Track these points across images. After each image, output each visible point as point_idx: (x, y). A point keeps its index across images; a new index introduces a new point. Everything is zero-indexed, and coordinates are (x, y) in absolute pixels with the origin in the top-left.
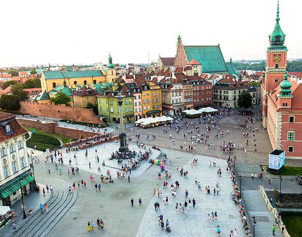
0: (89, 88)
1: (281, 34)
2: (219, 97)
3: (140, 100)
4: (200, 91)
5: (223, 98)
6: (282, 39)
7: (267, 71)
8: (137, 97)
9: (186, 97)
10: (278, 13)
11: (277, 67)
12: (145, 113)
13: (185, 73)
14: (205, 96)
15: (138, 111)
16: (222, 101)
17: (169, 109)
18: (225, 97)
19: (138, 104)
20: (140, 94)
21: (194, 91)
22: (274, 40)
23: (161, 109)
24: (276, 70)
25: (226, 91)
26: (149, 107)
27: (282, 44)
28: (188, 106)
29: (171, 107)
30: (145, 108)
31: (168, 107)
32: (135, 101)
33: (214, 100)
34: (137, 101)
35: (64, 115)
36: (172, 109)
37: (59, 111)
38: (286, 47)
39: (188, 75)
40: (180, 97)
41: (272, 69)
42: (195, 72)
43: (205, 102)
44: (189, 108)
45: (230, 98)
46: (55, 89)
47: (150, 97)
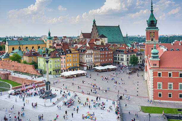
0: (34, 51)
1: (155, 20)
2: (117, 59)
3: (65, 60)
4: (105, 55)
5: (120, 59)
6: (155, 23)
8: (63, 58)
9: (95, 59)
10: (152, 7)
11: (152, 40)
12: (67, 68)
13: (95, 43)
14: (108, 58)
15: (63, 67)
16: (120, 61)
18: (121, 59)
19: (63, 62)
20: (65, 56)
21: (101, 55)
22: (150, 23)
23: (78, 66)
24: (152, 42)
25: (122, 55)
26: (70, 64)
27: (155, 26)
28: (96, 64)
29: (85, 65)
30: (68, 65)
31: (84, 64)
32: (61, 60)
33: (115, 61)
34: (63, 60)
35: (16, 68)
36: (86, 66)
37: (13, 66)
38: (158, 28)
39: (97, 44)
40: (91, 58)
41: (149, 41)
42: (102, 42)
43: (108, 62)
44: (97, 66)
45: (125, 60)
46: (13, 52)
47: (71, 58)
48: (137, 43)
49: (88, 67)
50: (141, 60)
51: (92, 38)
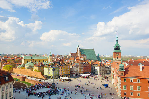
0: (41, 63)
1: (119, 46)
2: (94, 70)
3: (62, 69)
4: (86, 67)
5: (95, 70)
6: (119, 48)
7: (113, 60)
8: (60, 68)
9: (80, 69)
10: (117, 38)
11: (117, 58)
12: (63, 75)
13: (80, 59)
14: (88, 69)
15: (60, 74)
16: (95, 71)
17: (73, 74)
18: (96, 70)
19: (60, 71)
20: (62, 67)
21: (84, 67)
22: (116, 48)
23: (70, 73)
24: (117, 60)
25: (97, 67)
26: (65, 72)
27: (119, 50)
28: (81, 73)
29: (74, 73)
30: (63, 73)
31: (73, 73)
32: (59, 70)
33: (92, 71)
34: (60, 70)
35: (30, 74)
36: (74, 74)
37: (28, 73)
38: (121, 51)
39: (81, 60)
40: (78, 69)
41: (116, 59)
42: (84, 59)
43: (88, 71)
44: (81, 74)
45: (98, 70)
46: (27, 63)
47: (66, 68)
48: (104, 60)
49: (76, 75)
50: (108, 71)
51: (77, 56)
